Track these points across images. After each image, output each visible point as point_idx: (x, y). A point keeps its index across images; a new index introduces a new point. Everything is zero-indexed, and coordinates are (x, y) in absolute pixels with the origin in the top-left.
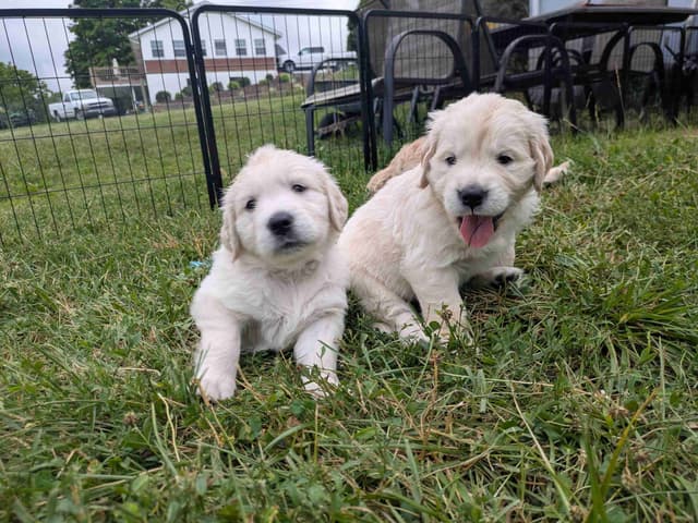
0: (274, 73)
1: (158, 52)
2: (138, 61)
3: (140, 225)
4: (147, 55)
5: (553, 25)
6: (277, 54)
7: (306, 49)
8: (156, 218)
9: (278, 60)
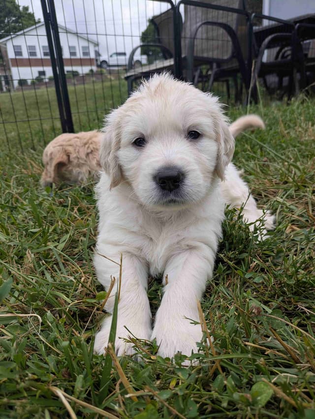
0: (95, 68)
1: (18, 52)
2: (5, 59)
3: (10, 157)
4: (11, 55)
5: (298, 25)
6: (96, 56)
7: (114, 54)
8: (22, 153)
9: (97, 60)
